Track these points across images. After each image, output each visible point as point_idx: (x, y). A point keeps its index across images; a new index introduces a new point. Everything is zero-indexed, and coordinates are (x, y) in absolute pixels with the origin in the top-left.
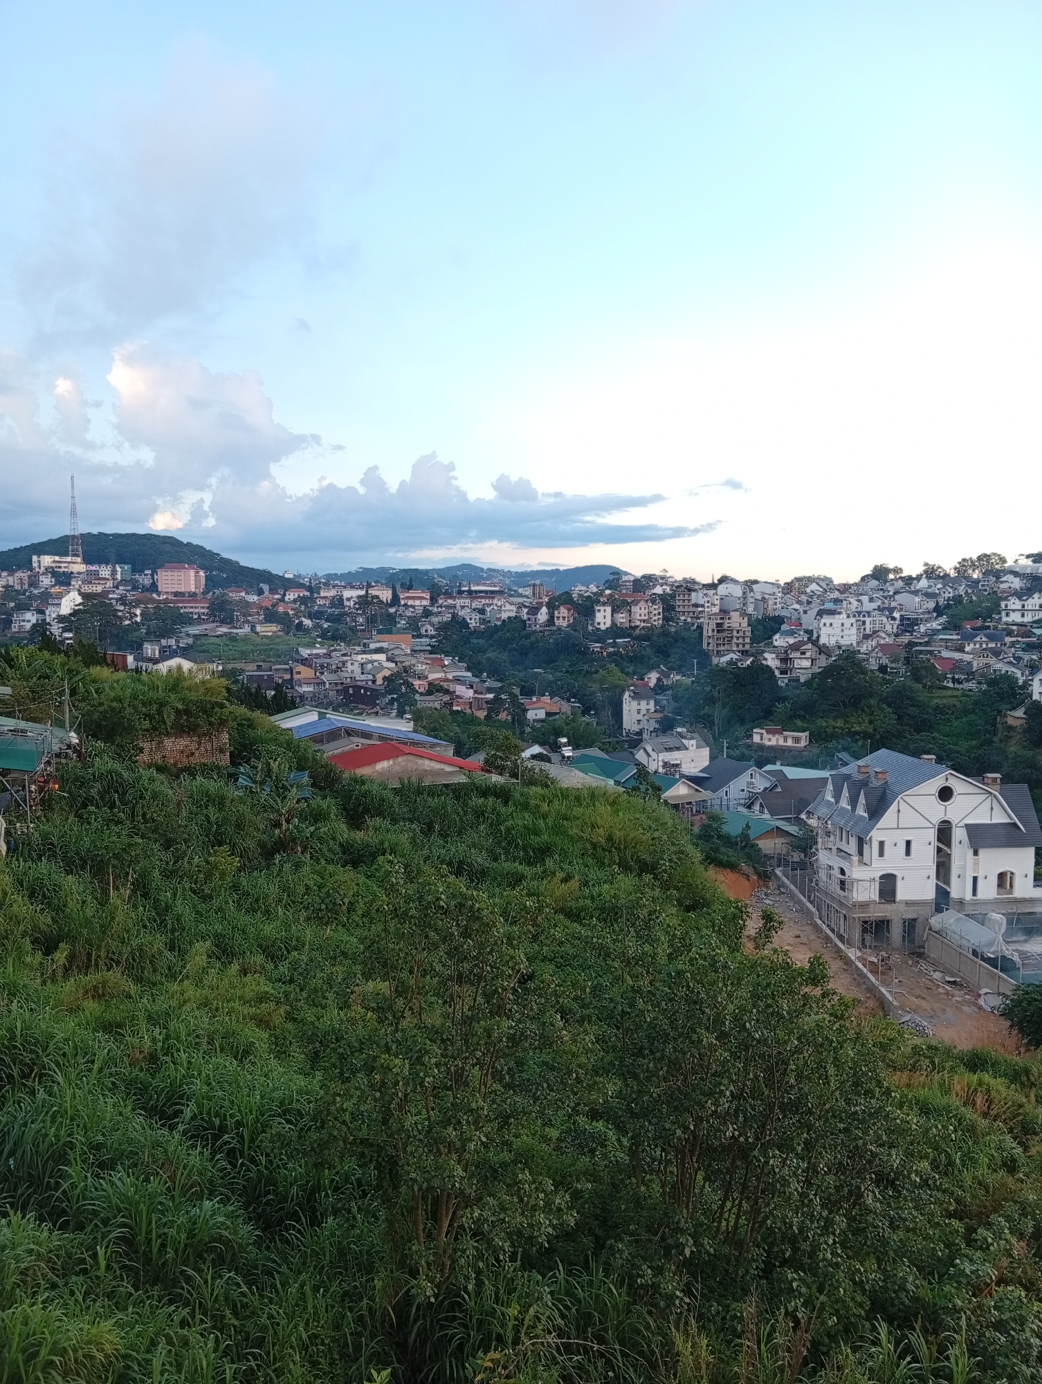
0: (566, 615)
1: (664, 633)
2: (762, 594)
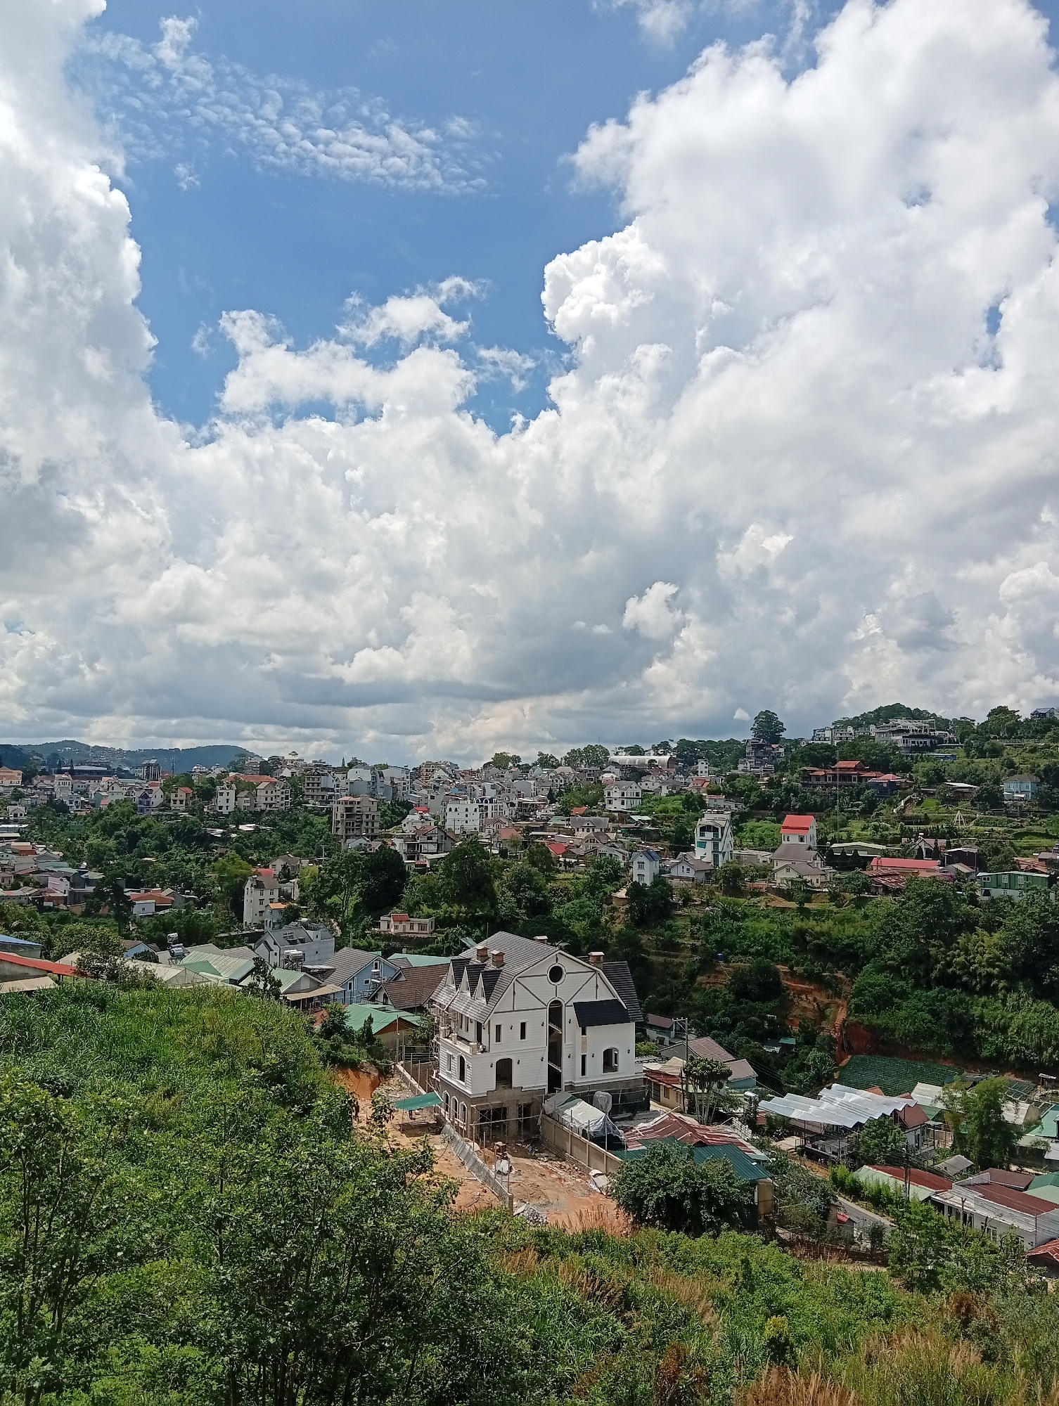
0: (184, 798)
1: (292, 818)
2: (392, 779)
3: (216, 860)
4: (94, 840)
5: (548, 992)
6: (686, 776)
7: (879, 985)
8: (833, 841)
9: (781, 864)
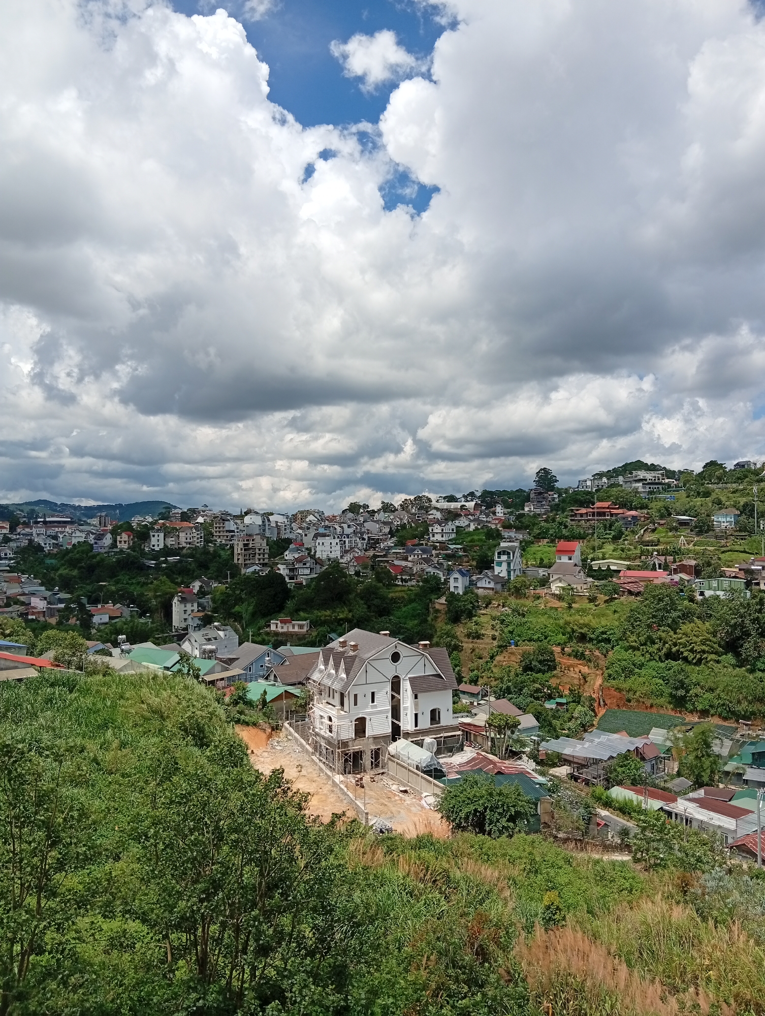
0: (127, 539)
1: (205, 552)
2: (277, 522)
3: (152, 583)
4: (63, 571)
5: (389, 669)
6: (487, 516)
7: (625, 660)
8: (593, 560)
9: (555, 577)
